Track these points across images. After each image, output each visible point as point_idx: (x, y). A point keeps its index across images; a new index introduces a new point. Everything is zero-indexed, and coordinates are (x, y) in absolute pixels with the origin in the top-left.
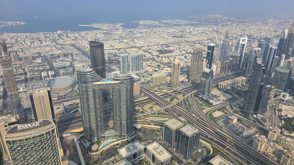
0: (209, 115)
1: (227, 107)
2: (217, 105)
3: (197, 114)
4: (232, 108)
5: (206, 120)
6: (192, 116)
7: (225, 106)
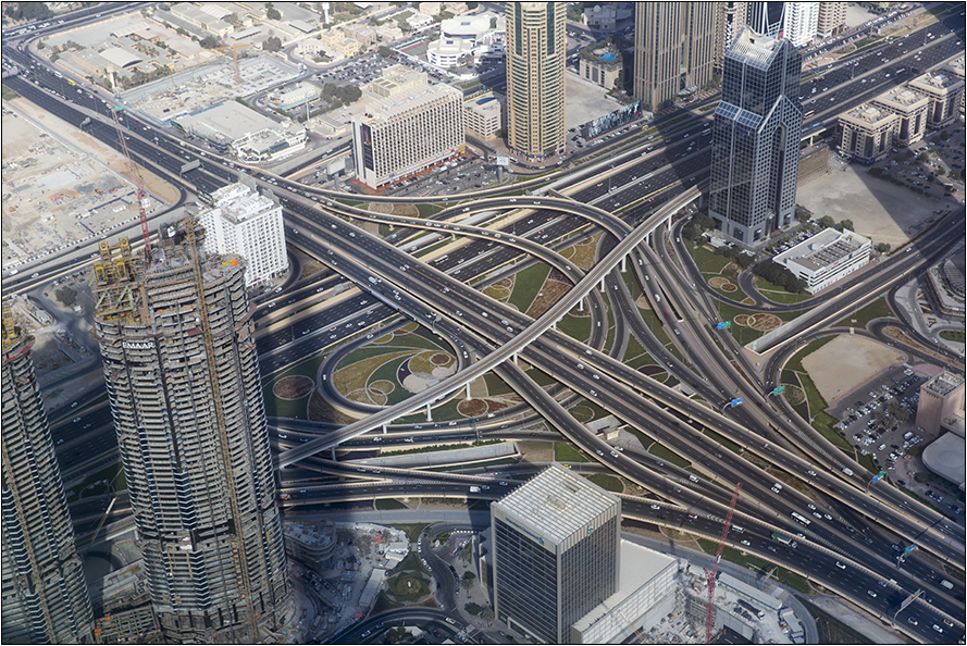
0: (788, 377)
1: (902, 295)
2: (838, 291)
3: (705, 381)
4: (934, 305)
5: (765, 421)
6: (675, 400)
7: (891, 296)
